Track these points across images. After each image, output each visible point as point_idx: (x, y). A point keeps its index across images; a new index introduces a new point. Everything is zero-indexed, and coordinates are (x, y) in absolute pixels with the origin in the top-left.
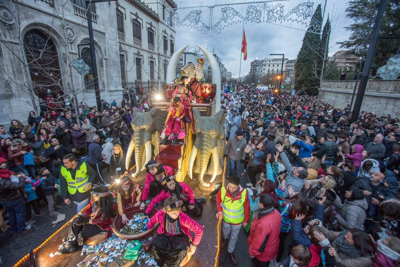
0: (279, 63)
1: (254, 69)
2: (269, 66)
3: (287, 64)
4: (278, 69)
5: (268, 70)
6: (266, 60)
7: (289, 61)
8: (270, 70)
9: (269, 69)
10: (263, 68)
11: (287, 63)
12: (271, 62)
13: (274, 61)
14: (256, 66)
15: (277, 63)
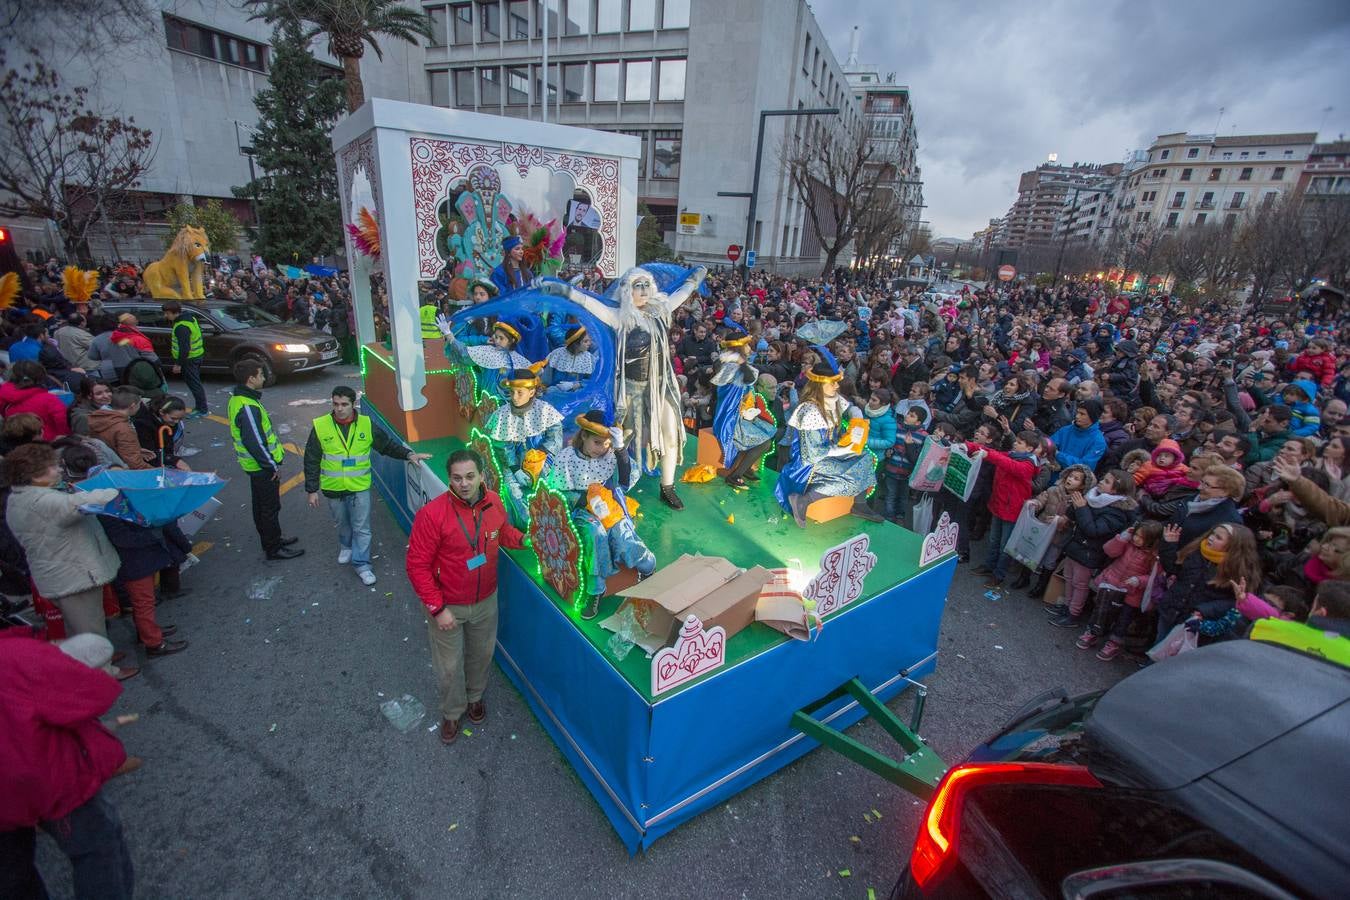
0: (1253, 156)
1: (1039, 204)
2: (1187, 175)
3: (1317, 167)
4: (1239, 196)
5: (1172, 198)
6: (1166, 142)
7: (1326, 147)
8: (1186, 198)
9: (1180, 195)
10: (1145, 189)
11: (1314, 158)
12: (1203, 156)
13: (1221, 151)
14: (1052, 187)
15: (1236, 157)
